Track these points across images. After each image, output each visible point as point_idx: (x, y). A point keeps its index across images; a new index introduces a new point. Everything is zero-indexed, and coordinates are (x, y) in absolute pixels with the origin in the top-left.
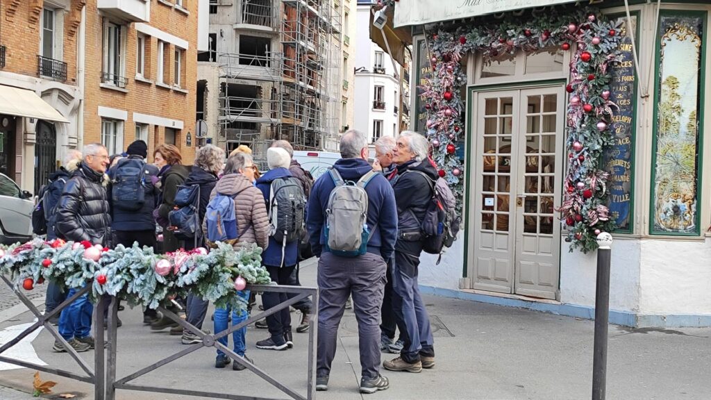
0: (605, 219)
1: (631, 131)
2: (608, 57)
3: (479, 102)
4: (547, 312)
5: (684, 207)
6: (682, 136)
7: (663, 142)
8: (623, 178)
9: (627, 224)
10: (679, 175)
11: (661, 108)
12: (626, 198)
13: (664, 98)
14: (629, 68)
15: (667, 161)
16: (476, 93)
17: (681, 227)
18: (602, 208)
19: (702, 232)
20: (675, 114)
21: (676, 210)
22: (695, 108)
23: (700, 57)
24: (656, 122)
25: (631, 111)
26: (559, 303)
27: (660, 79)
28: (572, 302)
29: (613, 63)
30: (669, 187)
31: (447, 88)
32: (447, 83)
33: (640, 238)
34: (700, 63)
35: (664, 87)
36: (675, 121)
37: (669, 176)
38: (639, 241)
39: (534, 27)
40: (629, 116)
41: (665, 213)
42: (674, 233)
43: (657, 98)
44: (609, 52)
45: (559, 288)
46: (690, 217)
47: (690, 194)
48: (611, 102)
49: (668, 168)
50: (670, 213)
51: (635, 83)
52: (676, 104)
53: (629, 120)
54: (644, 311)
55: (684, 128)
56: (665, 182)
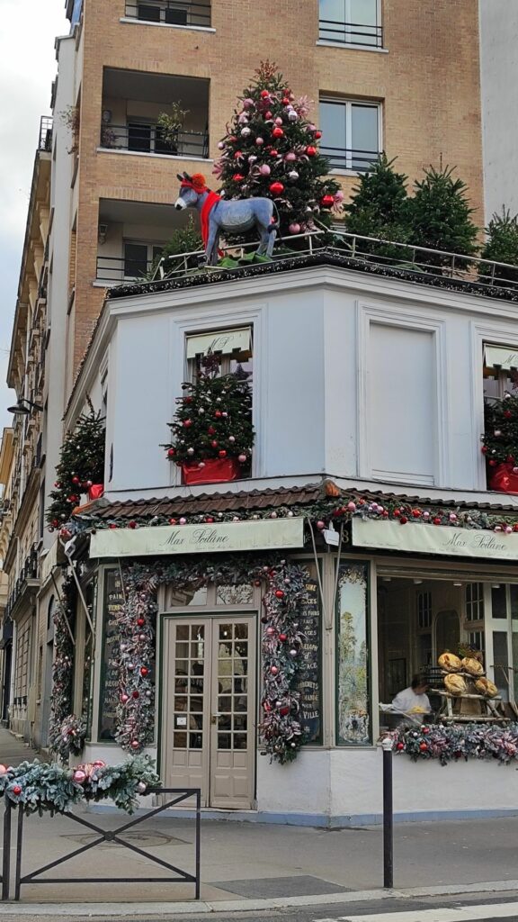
0: (299, 734)
1: (318, 656)
2: (297, 594)
3: (171, 628)
4: (245, 821)
5: (360, 721)
6: (357, 662)
7: (343, 666)
8: (312, 698)
9: (317, 738)
10: (355, 694)
11: (341, 638)
12: (316, 715)
13: (343, 630)
14: (313, 605)
15: (347, 683)
16: (167, 621)
17: (359, 739)
18: (296, 724)
19: (375, 742)
20: (351, 643)
21: (355, 723)
22: (365, 638)
23: (367, 597)
24: (337, 649)
25: (317, 640)
26: (256, 812)
27: (339, 614)
28: (269, 810)
29: (300, 600)
30: (349, 705)
31: (141, 614)
32: (140, 611)
33: (330, 749)
34: (367, 601)
35: (342, 621)
36: (351, 649)
37: (348, 695)
38: (328, 752)
39: (231, 565)
40: (316, 644)
41: (347, 727)
42: (354, 744)
43: (338, 631)
44: (298, 591)
45: (255, 798)
46: (365, 729)
47: (364, 711)
48: (300, 633)
49: (347, 688)
50: (351, 726)
51: (320, 617)
52: (351, 635)
53: (316, 648)
54: (335, 813)
55: (357, 656)
56: (346, 700)
